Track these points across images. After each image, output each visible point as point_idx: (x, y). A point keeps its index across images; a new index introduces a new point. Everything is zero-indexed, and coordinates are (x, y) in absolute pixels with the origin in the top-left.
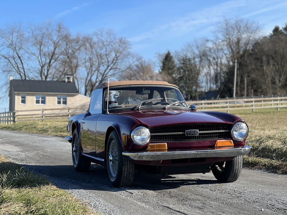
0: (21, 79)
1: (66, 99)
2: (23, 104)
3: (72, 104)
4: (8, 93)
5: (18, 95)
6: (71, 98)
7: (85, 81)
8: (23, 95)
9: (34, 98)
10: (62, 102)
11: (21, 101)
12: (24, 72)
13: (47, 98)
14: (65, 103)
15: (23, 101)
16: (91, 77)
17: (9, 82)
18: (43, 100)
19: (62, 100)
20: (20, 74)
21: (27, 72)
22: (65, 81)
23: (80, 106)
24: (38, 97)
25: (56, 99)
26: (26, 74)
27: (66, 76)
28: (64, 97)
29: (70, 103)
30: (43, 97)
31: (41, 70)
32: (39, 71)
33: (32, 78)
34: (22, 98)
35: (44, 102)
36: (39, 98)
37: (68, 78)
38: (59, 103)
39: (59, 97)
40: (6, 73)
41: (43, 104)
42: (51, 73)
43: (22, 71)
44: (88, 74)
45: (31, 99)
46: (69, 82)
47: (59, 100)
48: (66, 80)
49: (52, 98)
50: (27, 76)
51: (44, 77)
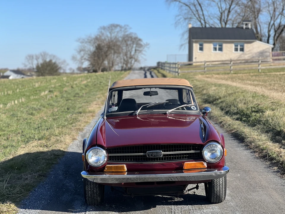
0: (201, 26)
1: (243, 46)
2: (201, 51)
3: (250, 51)
4: (187, 41)
5: (196, 42)
6: (249, 45)
7: (268, 26)
8: (201, 43)
9: (211, 46)
10: (239, 49)
11: (198, 49)
12: (204, 18)
13: (225, 46)
14: (242, 50)
15: (201, 49)
16: (274, 21)
17: (188, 30)
18: (220, 47)
19: (239, 47)
20: (200, 21)
21: (207, 19)
22: (242, 28)
23: (258, 52)
24: (215, 44)
25: (233, 46)
26: (206, 21)
27: (245, 23)
28: (242, 44)
29: (247, 50)
30: (220, 44)
31: (220, 16)
32: (219, 17)
33: (212, 25)
34: (200, 45)
35: (221, 49)
36: (216, 46)
37: (246, 24)
38: (236, 50)
39: (236, 44)
40: (187, 21)
41: (220, 52)
42: (231, 19)
43: (202, 17)
44: (271, 18)
45: (209, 47)
46: (247, 28)
47: (236, 47)
48: (244, 27)
49: (229, 45)
50: (207, 22)
51: (223, 24)
